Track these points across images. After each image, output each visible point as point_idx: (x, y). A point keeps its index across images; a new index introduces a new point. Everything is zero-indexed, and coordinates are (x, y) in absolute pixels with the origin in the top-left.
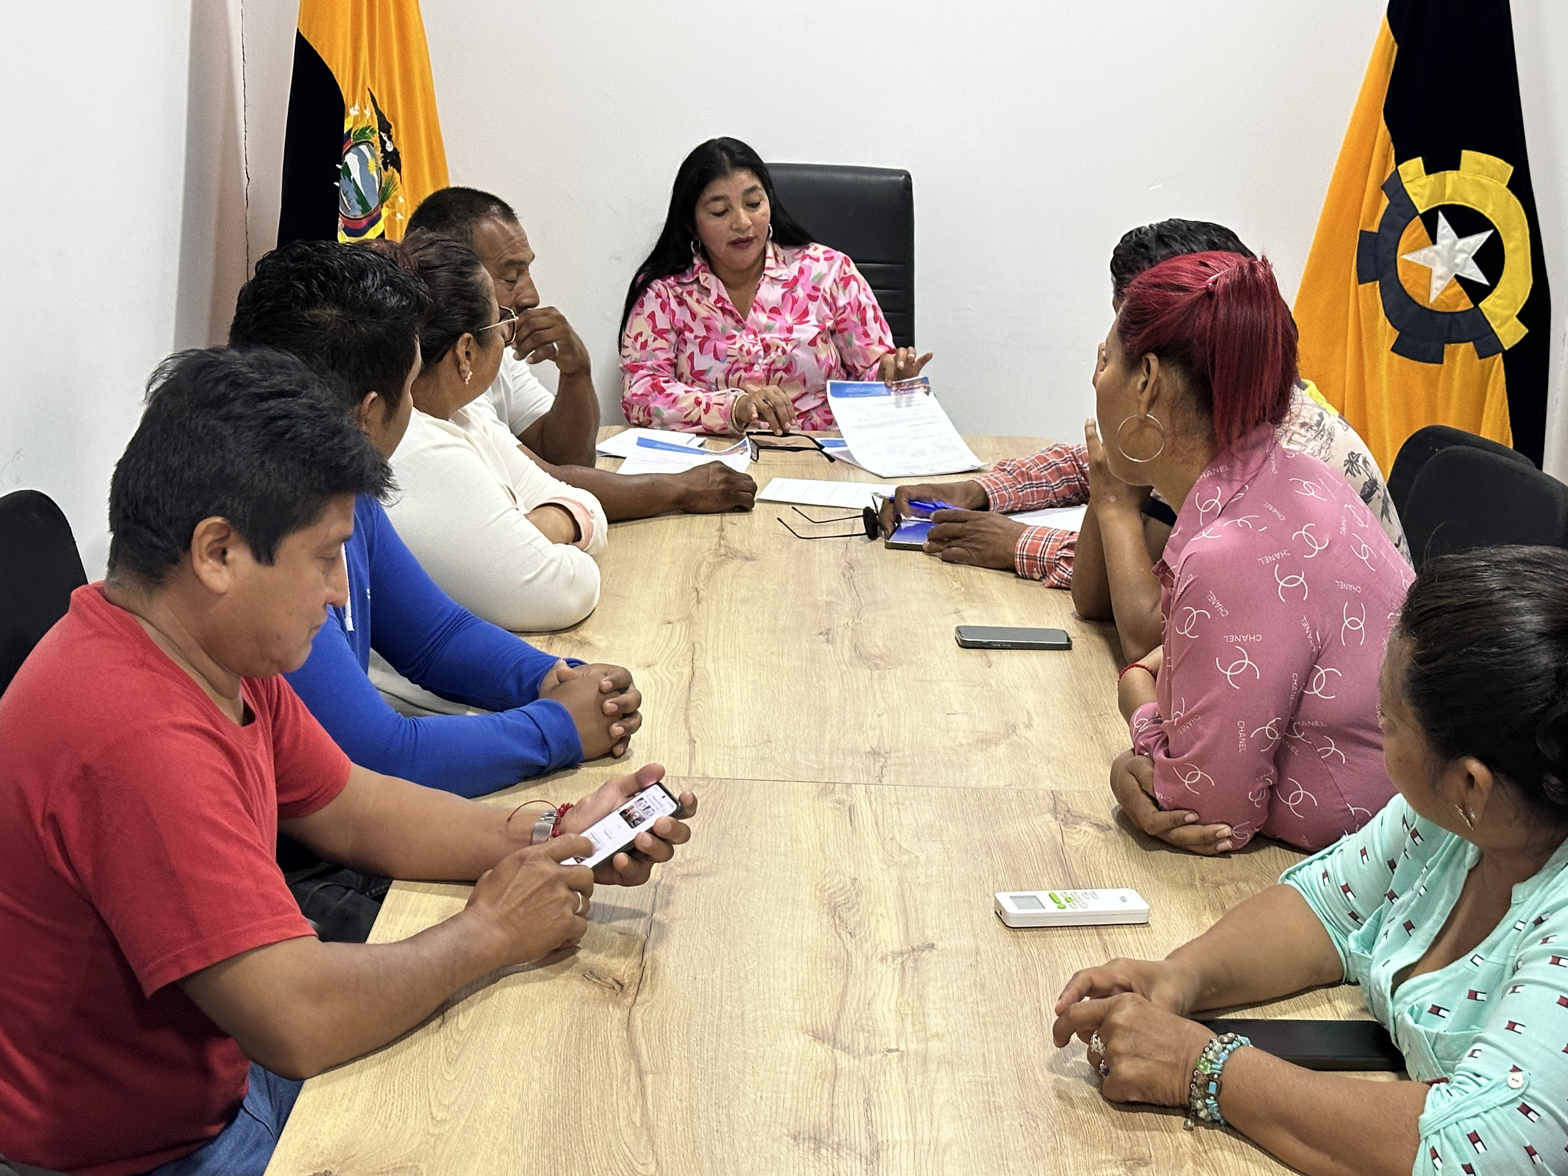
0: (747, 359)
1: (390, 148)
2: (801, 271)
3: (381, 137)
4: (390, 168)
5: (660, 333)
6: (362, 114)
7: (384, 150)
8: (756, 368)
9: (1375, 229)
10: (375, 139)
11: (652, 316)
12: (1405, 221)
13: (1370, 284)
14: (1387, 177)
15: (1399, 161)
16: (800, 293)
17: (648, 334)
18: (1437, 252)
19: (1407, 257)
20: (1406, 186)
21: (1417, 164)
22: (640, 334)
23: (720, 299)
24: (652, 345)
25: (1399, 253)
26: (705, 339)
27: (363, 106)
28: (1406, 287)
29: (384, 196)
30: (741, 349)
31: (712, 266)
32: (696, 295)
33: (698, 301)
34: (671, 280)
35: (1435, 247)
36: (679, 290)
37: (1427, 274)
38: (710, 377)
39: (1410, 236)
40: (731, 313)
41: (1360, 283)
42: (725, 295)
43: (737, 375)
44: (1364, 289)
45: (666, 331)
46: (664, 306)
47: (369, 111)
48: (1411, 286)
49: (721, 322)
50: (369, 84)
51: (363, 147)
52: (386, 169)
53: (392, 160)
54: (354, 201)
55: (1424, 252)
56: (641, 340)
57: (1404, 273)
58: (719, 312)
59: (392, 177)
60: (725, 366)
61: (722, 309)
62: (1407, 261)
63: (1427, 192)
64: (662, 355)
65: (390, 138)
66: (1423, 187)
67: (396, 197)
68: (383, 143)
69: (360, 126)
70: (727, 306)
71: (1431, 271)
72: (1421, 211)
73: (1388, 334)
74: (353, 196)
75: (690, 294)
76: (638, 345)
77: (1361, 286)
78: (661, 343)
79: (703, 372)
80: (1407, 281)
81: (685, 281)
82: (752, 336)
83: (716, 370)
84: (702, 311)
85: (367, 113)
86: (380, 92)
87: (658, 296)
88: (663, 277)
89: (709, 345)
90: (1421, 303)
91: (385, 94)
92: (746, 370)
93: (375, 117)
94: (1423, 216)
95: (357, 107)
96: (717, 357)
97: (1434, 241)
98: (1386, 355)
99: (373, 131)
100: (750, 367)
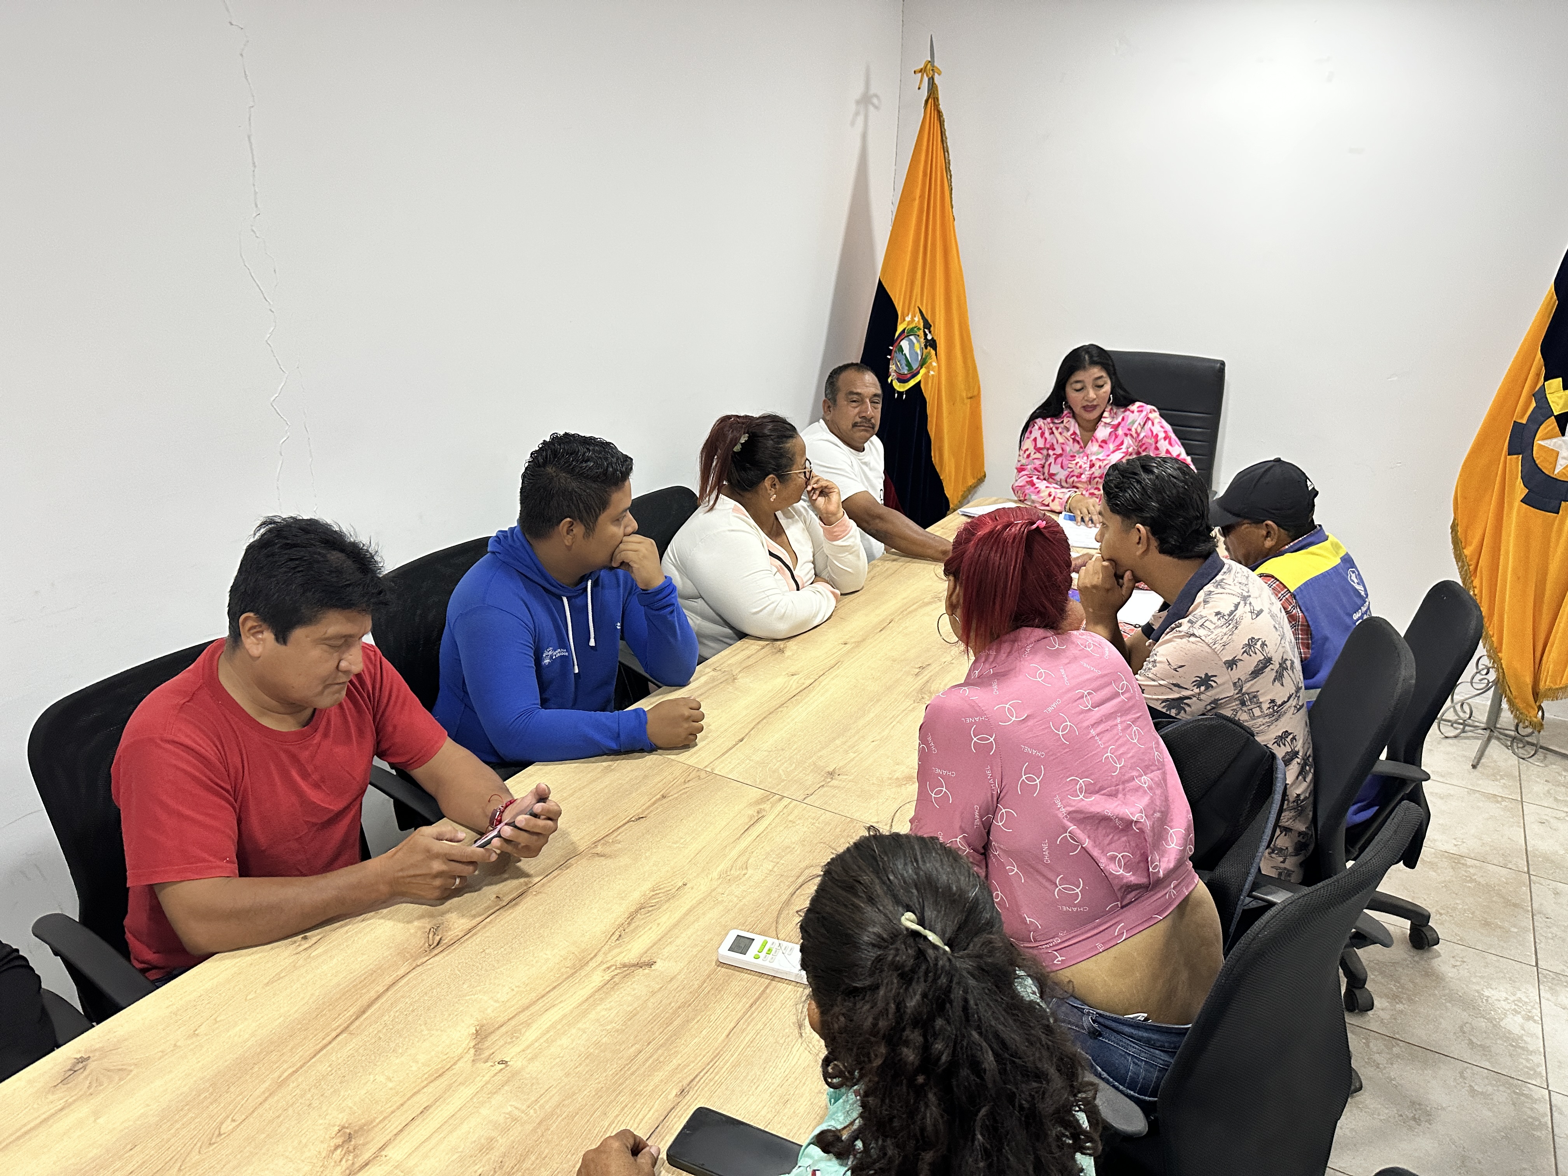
0: (1079, 470)
1: (929, 337)
2: (1123, 419)
3: (924, 332)
4: (929, 348)
5: (1038, 450)
6: (913, 320)
7: (926, 338)
8: (1083, 476)
9: (1524, 422)
10: (921, 333)
11: (1035, 440)
12: (1543, 419)
13: (1515, 456)
14: (1537, 389)
15: (1546, 379)
16: (1120, 432)
17: (1032, 450)
18: (1564, 441)
19: (1540, 442)
20: (1548, 396)
21: (1558, 382)
22: (1027, 450)
23: (1074, 433)
24: (1033, 456)
25: (1537, 438)
26: (1061, 455)
27: (914, 316)
28: (1537, 462)
29: (923, 363)
30: (1076, 464)
31: (1074, 416)
32: (1060, 430)
33: (1061, 433)
34: (1049, 420)
35: (1563, 438)
36: (1051, 425)
37: (1555, 455)
38: (1057, 478)
39: (1545, 428)
40: (1078, 442)
41: (1509, 454)
42: (1078, 432)
43: (1072, 479)
44: (1511, 460)
45: (1041, 449)
46: (1042, 434)
47: (918, 318)
48: (1542, 461)
49: (1071, 447)
50: (918, 304)
51: (912, 337)
52: (926, 348)
53: (932, 344)
54: (904, 365)
55: (1554, 440)
56: (1027, 453)
57: (1537, 453)
58: (1071, 441)
59: (929, 353)
60: (1066, 473)
61: (1074, 440)
62: (1540, 445)
63: (1561, 402)
64: (1038, 462)
65: (930, 332)
66: (1560, 398)
67: (931, 363)
68: (926, 335)
69: (911, 326)
70: (1077, 438)
71: (1558, 453)
72: (1556, 414)
73: (1521, 491)
74: (904, 362)
75: (1057, 428)
76: (1025, 456)
77: (1509, 457)
78: (1038, 455)
79: (1054, 475)
80: (1538, 458)
81: (1056, 421)
82: (1085, 458)
83: (1062, 475)
84: (1061, 440)
85: (916, 319)
86: (927, 309)
87: (1040, 428)
88: (1044, 418)
89: (1059, 460)
90: (1547, 473)
91: (929, 310)
92: (1077, 477)
93: (921, 321)
94: (1556, 417)
95: (910, 316)
96: (1062, 467)
97: (1563, 434)
98: (1517, 503)
99: (919, 329)
100: (1079, 476)
